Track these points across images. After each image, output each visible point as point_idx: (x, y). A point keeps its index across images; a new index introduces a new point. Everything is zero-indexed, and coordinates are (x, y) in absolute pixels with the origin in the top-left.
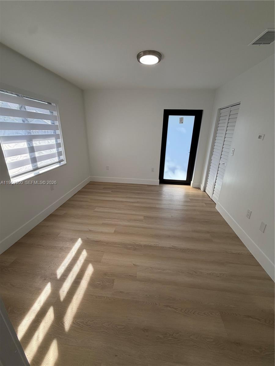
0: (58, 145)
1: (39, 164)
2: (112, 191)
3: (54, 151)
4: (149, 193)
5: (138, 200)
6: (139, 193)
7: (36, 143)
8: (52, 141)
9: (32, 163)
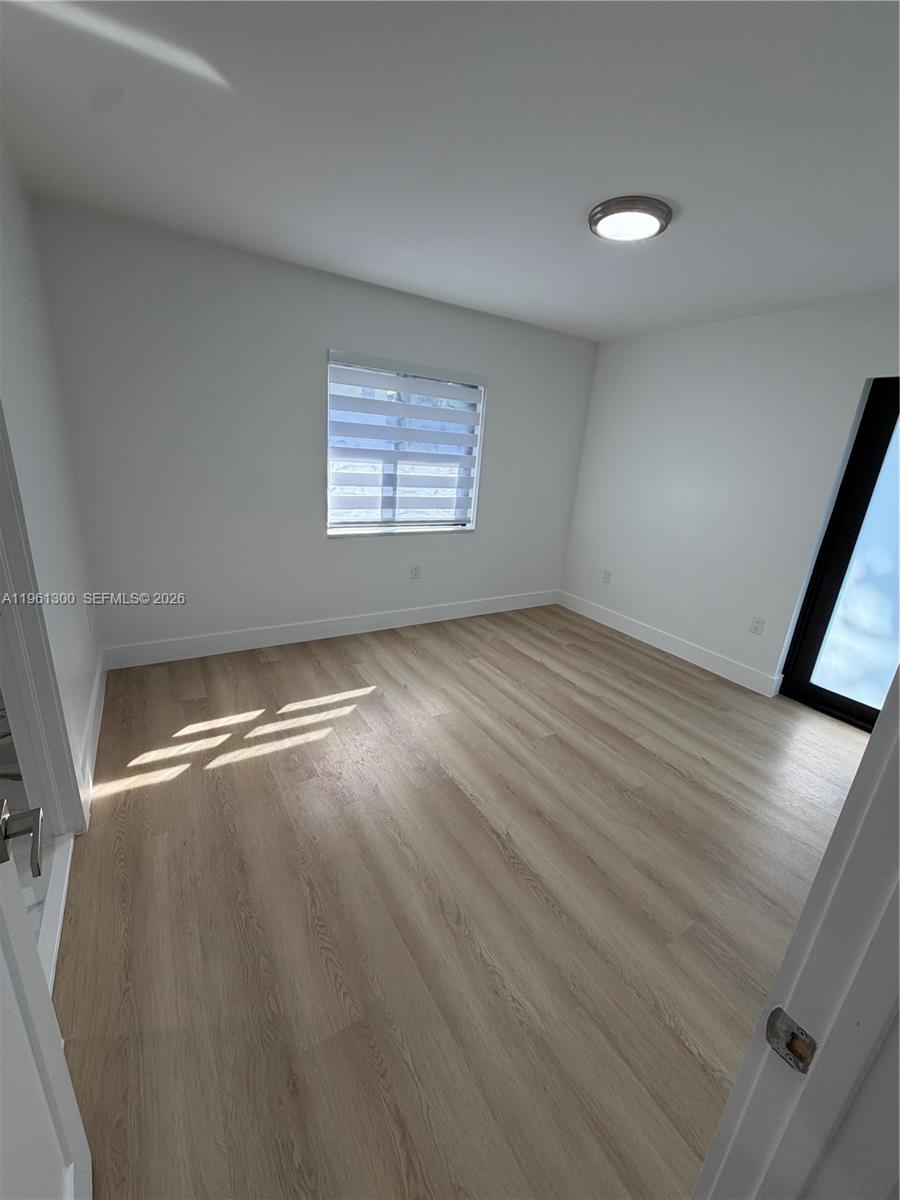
0: (465, 483)
1: (401, 514)
2: (569, 646)
3: (452, 493)
4: (676, 698)
5: (609, 696)
6: (640, 682)
7: (404, 469)
8: (452, 471)
9: (383, 507)
